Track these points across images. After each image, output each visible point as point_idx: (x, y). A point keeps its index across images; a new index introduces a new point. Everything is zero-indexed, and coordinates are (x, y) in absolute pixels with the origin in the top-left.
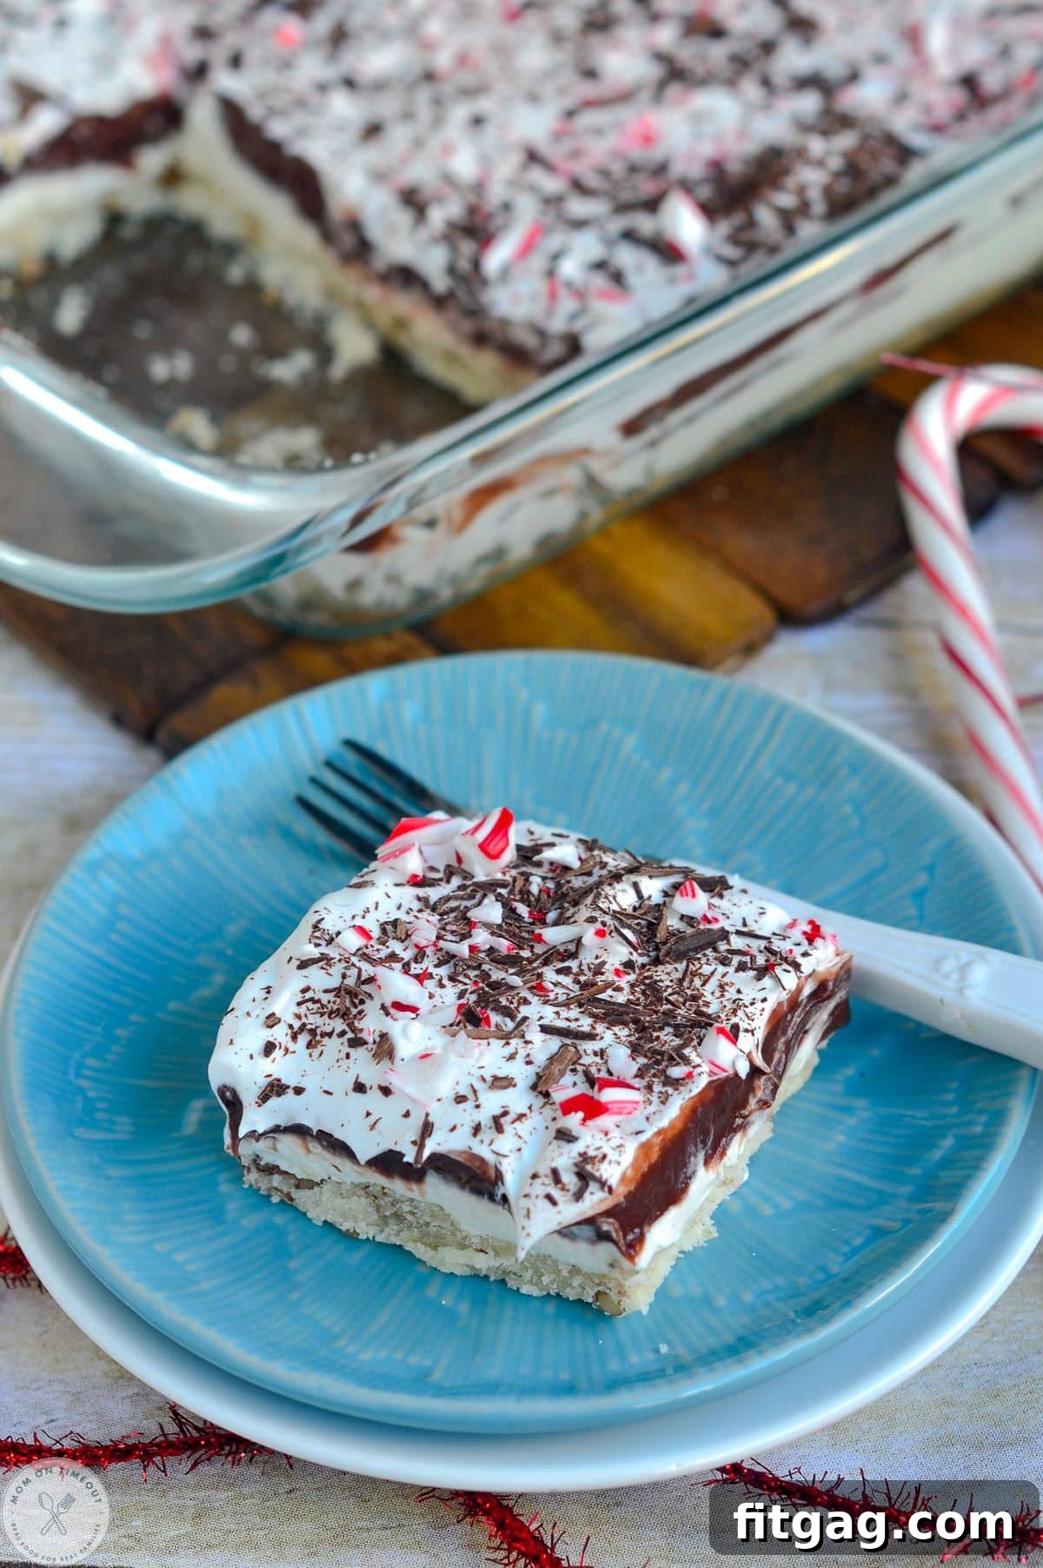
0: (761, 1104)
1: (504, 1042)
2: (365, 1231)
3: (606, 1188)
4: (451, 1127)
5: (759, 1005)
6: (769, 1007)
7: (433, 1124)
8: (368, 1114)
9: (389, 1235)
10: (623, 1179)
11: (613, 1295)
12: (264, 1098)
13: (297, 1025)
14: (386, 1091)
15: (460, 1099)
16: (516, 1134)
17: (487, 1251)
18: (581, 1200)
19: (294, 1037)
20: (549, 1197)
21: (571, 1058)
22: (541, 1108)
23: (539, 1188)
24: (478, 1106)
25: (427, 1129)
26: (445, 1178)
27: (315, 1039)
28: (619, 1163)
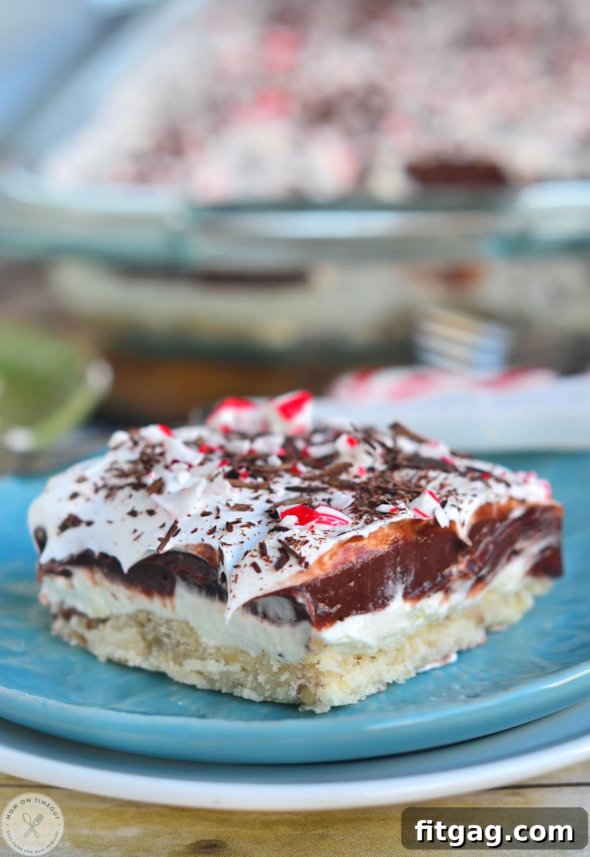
0: (462, 574)
1: (252, 490)
2: (135, 659)
3: (303, 564)
4: (193, 530)
5: (469, 498)
6: (478, 502)
7: (180, 530)
8: (135, 531)
9: (152, 663)
10: (320, 561)
11: (311, 687)
12: (64, 527)
13: (100, 483)
14: (151, 513)
15: (205, 514)
16: (243, 533)
17: (220, 660)
18: (280, 570)
19: (97, 490)
20: (255, 566)
21: (303, 501)
22: (268, 523)
23: (249, 560)
24: (218, 518)
25: (174, 531)
26: (188, 584)
27: (111, 491)
28: (318, 548)
